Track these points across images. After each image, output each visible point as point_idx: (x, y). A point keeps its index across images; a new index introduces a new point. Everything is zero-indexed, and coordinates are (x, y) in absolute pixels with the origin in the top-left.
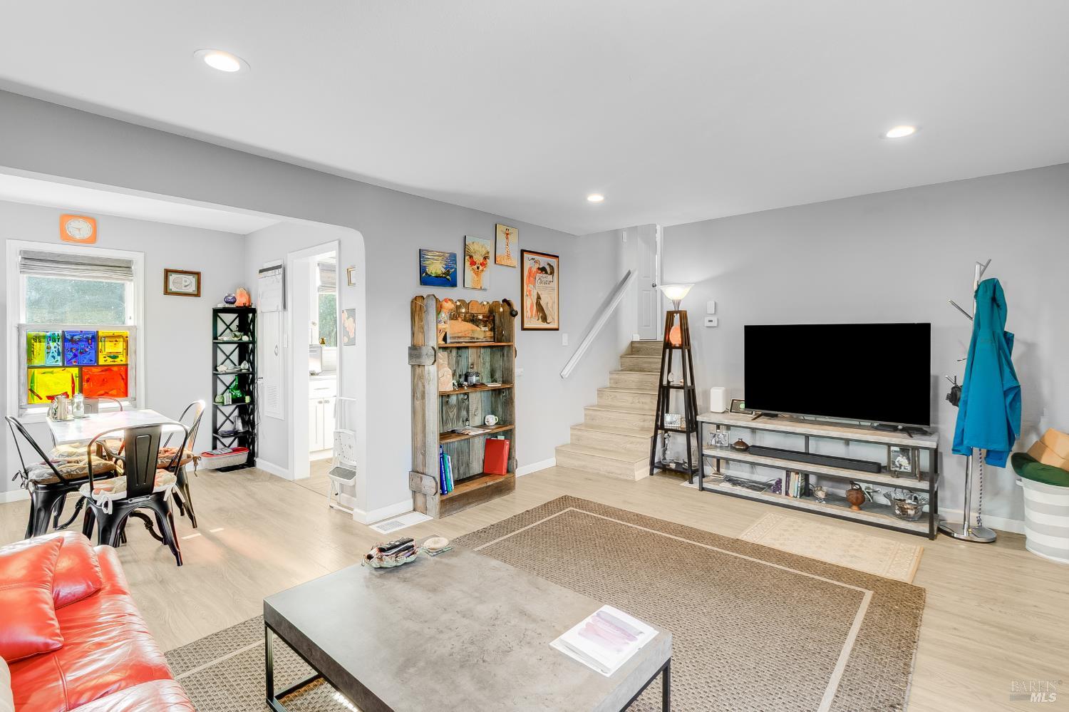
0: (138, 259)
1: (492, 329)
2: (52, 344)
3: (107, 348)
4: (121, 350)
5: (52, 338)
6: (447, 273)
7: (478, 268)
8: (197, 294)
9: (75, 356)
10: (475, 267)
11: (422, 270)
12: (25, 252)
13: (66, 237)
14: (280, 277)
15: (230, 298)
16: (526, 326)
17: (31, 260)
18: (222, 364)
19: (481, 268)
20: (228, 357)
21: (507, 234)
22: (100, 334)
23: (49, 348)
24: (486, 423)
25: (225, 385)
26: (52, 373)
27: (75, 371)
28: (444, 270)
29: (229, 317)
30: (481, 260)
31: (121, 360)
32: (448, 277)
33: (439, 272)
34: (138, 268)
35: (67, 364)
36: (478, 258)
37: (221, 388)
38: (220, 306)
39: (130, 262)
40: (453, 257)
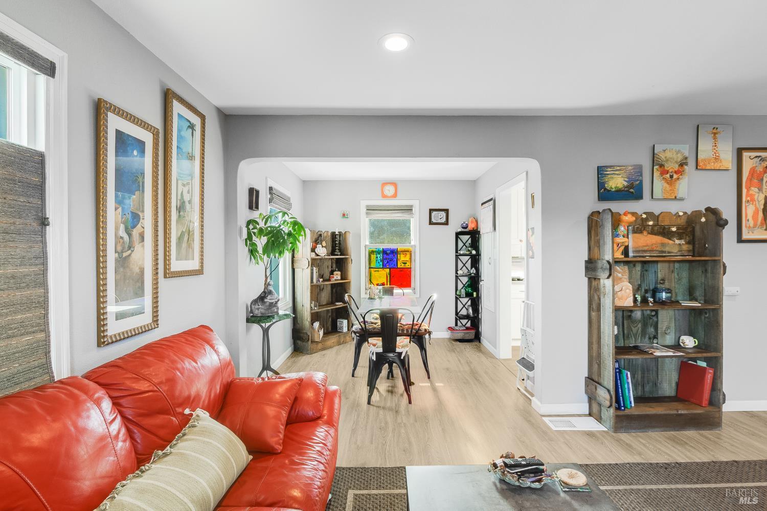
0: (415, 204)
1: (691, 242)
2: (378, 256)
3: (402, 258)
4: (408, 259)
5: (378, 252)
6: (631, 186)
7: (671, 177)
8: (446, 223)
9: (388, 262)
10: (668, 176)
11: (601, 185)
12: (367, 206)
13: (384, 196)
14: (491, 207)
15: (464, 224)
16: (745, 236)
17: (370, 209)
18: (461, 269)
19: (675, 176)
20: (464, 265)
21: (715, 134)
22: (399, 250)
23: (377, 257)
24: (682, 344)
25: (463, 284)
26: (378, 271)
27: (388, 270)
28: (626, 184)
29: (465, 238)
30: (676, 167)
31: (407, 266)
32: (632, 190)
33: (620, 186)
34: (416, 210)
35: (384, 267)
36: (672, 166)
37: (460, 286)
38: (460, 230)
39: (412, 206)
40: (639, 170)
